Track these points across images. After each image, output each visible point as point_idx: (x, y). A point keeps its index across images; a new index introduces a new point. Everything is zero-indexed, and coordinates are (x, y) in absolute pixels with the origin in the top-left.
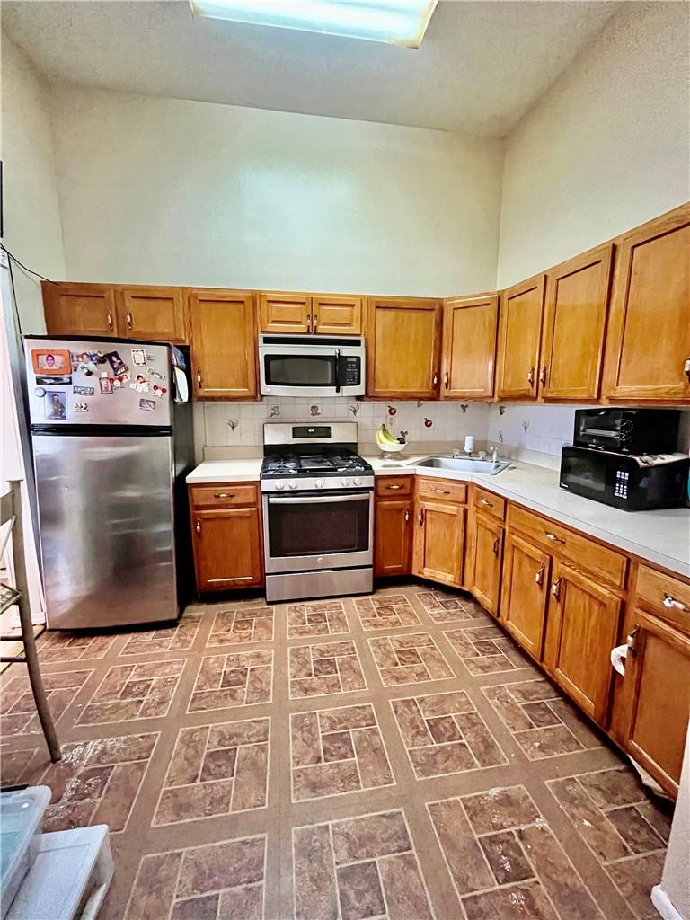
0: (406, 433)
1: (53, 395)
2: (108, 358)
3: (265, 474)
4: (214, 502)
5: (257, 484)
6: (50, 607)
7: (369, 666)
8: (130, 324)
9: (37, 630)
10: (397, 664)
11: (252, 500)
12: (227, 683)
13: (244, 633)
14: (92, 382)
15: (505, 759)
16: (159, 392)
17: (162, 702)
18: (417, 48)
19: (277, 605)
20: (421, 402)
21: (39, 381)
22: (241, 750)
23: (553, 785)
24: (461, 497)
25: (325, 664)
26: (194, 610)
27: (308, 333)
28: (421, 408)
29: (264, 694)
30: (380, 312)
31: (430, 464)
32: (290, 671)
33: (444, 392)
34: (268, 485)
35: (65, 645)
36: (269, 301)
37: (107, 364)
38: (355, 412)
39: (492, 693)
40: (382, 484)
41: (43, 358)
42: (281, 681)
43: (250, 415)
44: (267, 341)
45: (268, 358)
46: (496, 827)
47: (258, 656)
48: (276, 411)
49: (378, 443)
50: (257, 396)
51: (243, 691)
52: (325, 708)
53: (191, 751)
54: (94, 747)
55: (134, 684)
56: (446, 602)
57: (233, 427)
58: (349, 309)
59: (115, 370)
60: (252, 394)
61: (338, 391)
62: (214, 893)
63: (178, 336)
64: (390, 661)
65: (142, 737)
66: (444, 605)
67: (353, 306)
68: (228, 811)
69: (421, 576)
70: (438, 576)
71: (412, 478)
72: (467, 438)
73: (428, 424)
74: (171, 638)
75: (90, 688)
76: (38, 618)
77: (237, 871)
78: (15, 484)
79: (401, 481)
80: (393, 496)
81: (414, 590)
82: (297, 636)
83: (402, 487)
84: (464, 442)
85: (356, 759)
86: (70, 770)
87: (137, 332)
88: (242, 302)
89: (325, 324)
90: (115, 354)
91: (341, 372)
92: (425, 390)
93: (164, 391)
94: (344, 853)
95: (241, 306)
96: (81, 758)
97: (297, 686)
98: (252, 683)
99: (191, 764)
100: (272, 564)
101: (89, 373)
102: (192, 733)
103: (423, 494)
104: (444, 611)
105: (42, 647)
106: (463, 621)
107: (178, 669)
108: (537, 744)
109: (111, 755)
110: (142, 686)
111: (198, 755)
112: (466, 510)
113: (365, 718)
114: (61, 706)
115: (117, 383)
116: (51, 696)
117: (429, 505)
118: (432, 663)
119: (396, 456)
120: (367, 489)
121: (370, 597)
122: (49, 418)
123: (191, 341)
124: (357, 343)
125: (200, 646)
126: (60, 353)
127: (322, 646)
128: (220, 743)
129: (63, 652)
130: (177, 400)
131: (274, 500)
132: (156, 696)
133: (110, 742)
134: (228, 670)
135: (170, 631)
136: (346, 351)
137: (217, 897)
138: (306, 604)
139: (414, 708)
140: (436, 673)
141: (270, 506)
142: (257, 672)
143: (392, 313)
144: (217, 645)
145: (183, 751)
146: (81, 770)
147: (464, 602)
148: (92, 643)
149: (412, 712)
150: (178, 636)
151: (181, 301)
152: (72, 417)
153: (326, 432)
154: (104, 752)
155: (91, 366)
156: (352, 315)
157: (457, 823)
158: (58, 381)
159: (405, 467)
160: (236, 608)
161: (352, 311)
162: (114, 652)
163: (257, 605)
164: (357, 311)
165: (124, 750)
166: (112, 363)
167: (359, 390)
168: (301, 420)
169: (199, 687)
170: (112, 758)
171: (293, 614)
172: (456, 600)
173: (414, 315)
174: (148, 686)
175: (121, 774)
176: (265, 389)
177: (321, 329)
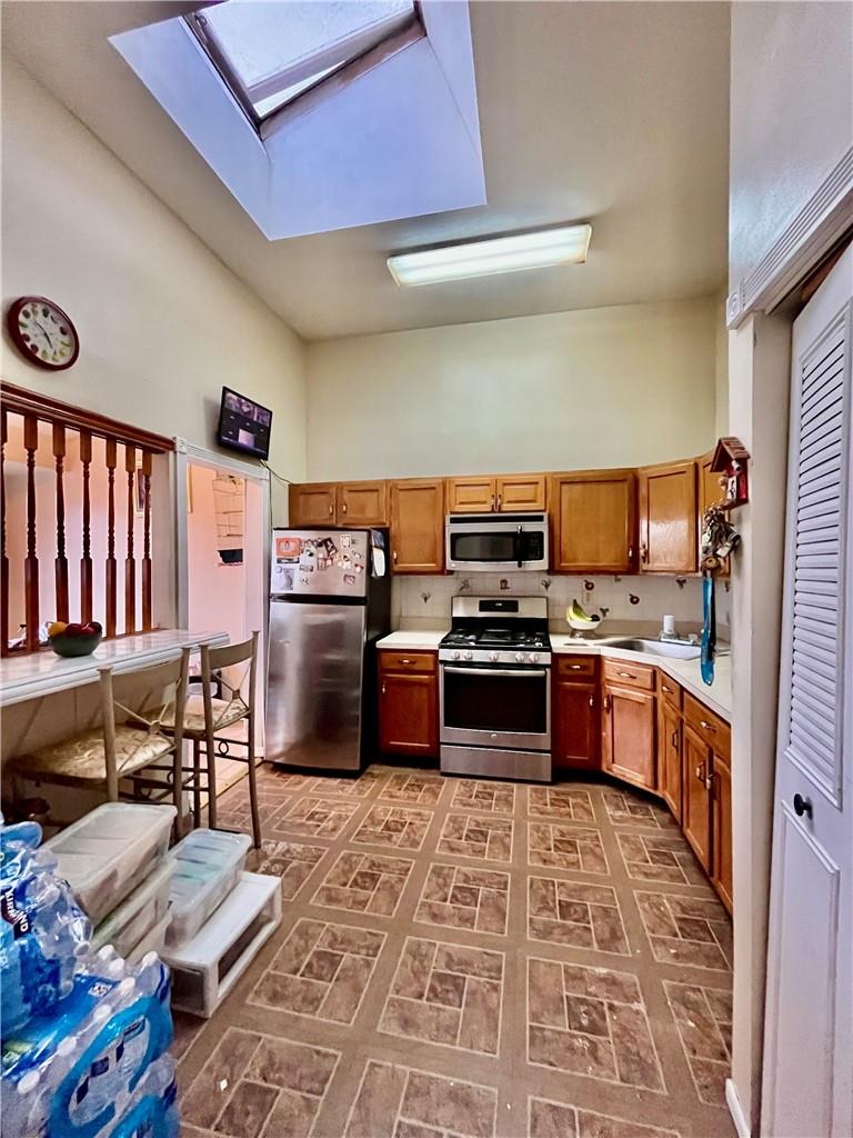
0: (607, 610)
1: (287, 571)
2: (323, 543)
3: (445, 644)
4: (397, 666)
5: (435, 653)
6: (268, 748)
7: (521, 843)
8: (345, 512)
9: (257, 761)
10: (550, 849)
11: (431, 668)
12: (387, 827)
13: (413, 794)
14: (311, 561)
15: (628, 950)
16: (358, 569)
17: (334, 830)
18: (583, 262)
19: (450, 778)
20: (619, 577)
21: (279, 561)
22: (384, 876)
23: (669, 986)
24: (648, 684)
25: (479, 834)
26: (376, 769)
27: (493, 511)
28: (619, 583)
29: (415, 843)
30: (565, 487)
31: (629, 646)
32: (443, 832)
33: (644, 566)
34: (446, 655)
35: (274, 776)
36: (458, 486)
37: (324, 548)
38: (547, 586)
39: (644, 898)
40: (562, 663)
41: (283, 544)
42: (432, 838)
43: (441, 588)
44: (454, 521)
45: (455, 537)
46: (588, 993)
47: (419, 814)
48: (466, 585)
49: (569, 620)
50: (443, 571)
51: (399, 837)
52: (463, 866)
53: (347, 867)
54: (282, 846)
55: (317, 813)
56: (635, 807)
57: (426, 599)
58: (533, 486)
59: (329, 552)
60: (439, 569)
61: (520, 565)
62: (341, 953)
63: (381, 520)
64: (544, 846)
65: (315, 848)
66: (633, 810)
67: (537, 483)
68: (363, 910)
69: (610, 773)
70: (628, 775)
71: (598, 659)
72: (666, 617)
73: (634, 600)
74: (352, 787)
75: (286, 809)
76: (259, 752)
77: (360, 947)
78: (256, 634)
79: (585, 662)
80: (574, 676)
81: (603, 790)
82: (460, 807)
83: (584, 668)
84: (663, 623)
85: (478, 909)
86: (266, 856)
87: (351, 518)
88: (434, 488)
89: (509, 502)
90: (329, 540)
91: (524, 547)
92: (619, 564)
93: (362, 568)
94: (443, 964)
95: (433, 492)
96: (273, 850)
97: (446, 845)
98: (407, 833)
99: (345, 875)
100: (448, 733)
101: (311, 555)
102: (351, 855)
103: (608, 677)
104: (628, 814)
105: (260, 773)
106: (648, 829)
107: (352, 810)
108: (673, 951)
109: (292, 854)
110: (322, 816)
111: (351, 871)
112: (655, 700)
113: (499, 883)
114: (266, 815)
115: (329, 562)
116: (261, 806)
117: (615, 690)
118: (589, 857)
119: (588, 634)
120: (543, 667)
121: (548, 787)
122: (282, 589)
123: (390, 524)
124: (540, 519)
125: (373, 797)
126: (293, 540)
127: (480, 819)
128: (370, 868)
129: (272, 781)
130: (373, 575)
131: (449, 668)
132: (331, 825)
133: (293, 846)
134: (391, 819)
135: (352, 781)
136: (530, 527)
137: (342, 956)
138: (478, 781)
139: (551, 888)
140: (588, 867)
141: (447, 675)
142: (414, 827)
143: (578, 488)
144: (387, 798)
145: (341, 866)
146: (272, 858)
147: (658, 811)
148: (294, 778)
149: (547, 890)
150: (358, 786)
151: (384, 492)
152: (298, 589)
153: (512, 606)
154: (288, 851)
155: (313, 549)
156: (536, 493)
157: (551, 980)
158: (290, 561)
159: (591, 647)
160: (412, 774)
161: (536, 489)
162: (307, 787)
163: (432, 775)
164: (541, 488)
165: (301, 853)
166: (327, 546)
167: (543, 564)
168: (487, 594)
169: (364, 826)
170: (292, 856)
171: (462, 788)
172: (650, 807)
173: (603, 486)
174: (326, 817)
176: (451, 564)
177: (505, 507)
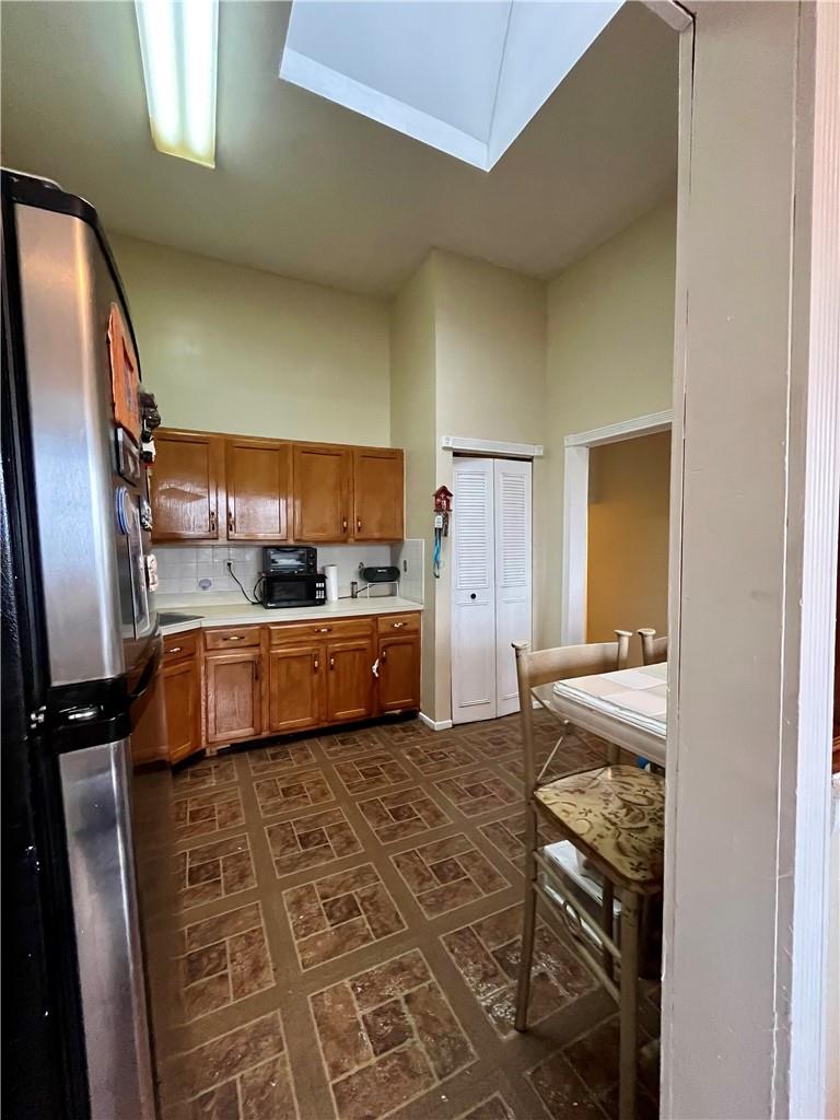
53: (446, 897)
54: (486, 996)
65: (452, 951)
99: (457, 890)
102: (429, 908)
109: (484, 965)
111: (448, 889)
133: (473, 983)
145: (449, 903)
154: (486, 977)
165: (472, 957)
170: (486, 962)
175: (493, 940)
